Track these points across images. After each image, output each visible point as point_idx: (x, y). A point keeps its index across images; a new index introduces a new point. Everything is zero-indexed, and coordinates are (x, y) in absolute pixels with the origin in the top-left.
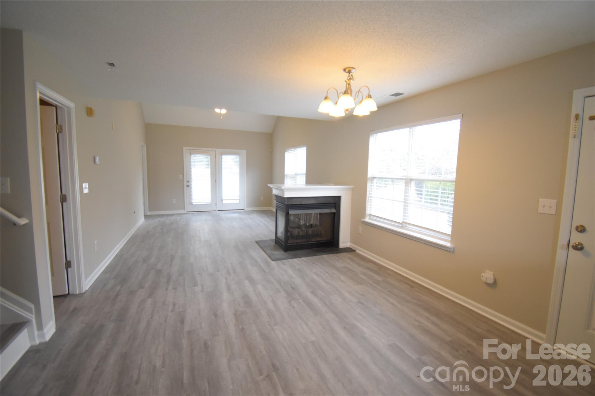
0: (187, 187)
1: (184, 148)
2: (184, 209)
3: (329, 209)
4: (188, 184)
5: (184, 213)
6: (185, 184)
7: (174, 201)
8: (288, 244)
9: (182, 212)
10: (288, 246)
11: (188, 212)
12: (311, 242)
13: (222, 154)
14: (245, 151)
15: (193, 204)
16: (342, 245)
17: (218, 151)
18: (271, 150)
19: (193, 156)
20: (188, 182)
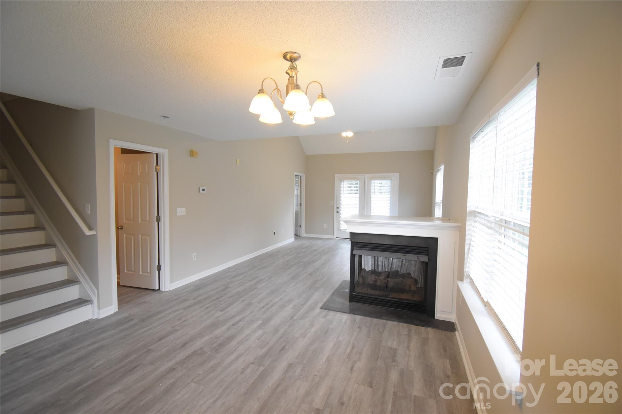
0: (337, 213)
1: (336, 175)
2: (333, 235)
3: (416, 256)
4: (338, 210)
5: (333, 238)
6: (335, 210)
7: (325, 226)
8: (354, 293)
9: (331, 237)
10: (354, 295)
11: (336, 238)
12: (387, 297)
13: (371, 179)
14: (397, 175)
15: (342, 230)
16: (439, 315)
17: (367, 175)
18: (432, 171)
19: (343, 182)
20: (338, 208)
